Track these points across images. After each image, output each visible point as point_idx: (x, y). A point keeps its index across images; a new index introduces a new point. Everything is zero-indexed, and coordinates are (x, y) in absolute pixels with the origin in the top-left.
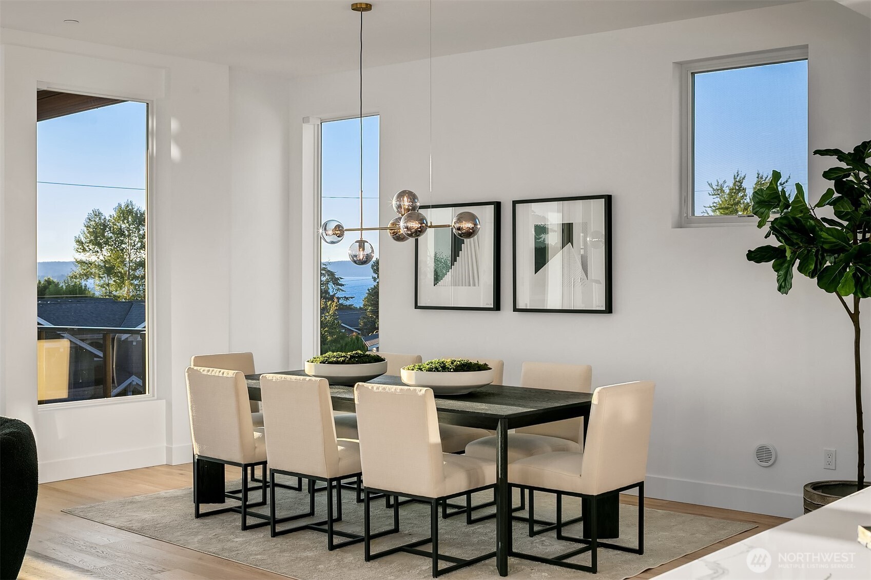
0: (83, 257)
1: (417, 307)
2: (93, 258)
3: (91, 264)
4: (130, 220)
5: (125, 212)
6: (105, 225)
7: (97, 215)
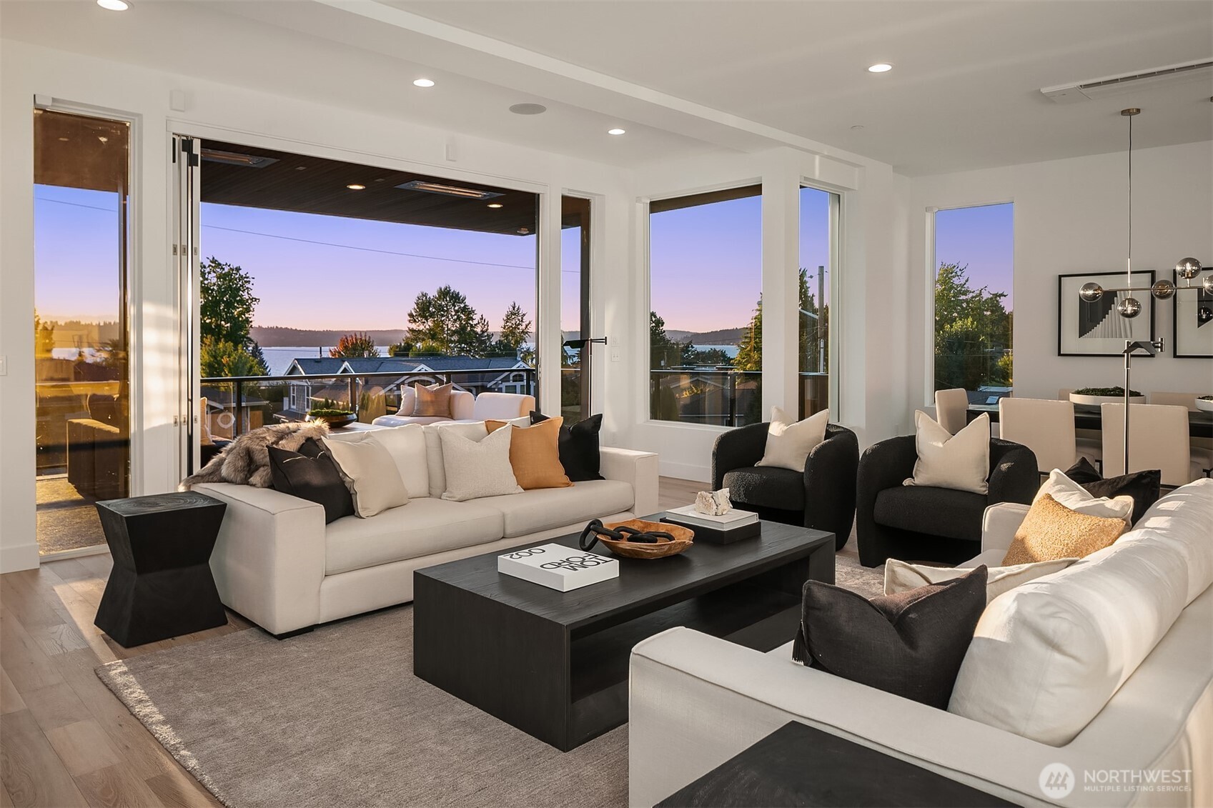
0: (414, 326)
1: (1060, 354)
2: (421, 327)
3: (419, 331)
4: (448, 299)
5: (445, 293)
6: (430, 303)
7: (425, 295)
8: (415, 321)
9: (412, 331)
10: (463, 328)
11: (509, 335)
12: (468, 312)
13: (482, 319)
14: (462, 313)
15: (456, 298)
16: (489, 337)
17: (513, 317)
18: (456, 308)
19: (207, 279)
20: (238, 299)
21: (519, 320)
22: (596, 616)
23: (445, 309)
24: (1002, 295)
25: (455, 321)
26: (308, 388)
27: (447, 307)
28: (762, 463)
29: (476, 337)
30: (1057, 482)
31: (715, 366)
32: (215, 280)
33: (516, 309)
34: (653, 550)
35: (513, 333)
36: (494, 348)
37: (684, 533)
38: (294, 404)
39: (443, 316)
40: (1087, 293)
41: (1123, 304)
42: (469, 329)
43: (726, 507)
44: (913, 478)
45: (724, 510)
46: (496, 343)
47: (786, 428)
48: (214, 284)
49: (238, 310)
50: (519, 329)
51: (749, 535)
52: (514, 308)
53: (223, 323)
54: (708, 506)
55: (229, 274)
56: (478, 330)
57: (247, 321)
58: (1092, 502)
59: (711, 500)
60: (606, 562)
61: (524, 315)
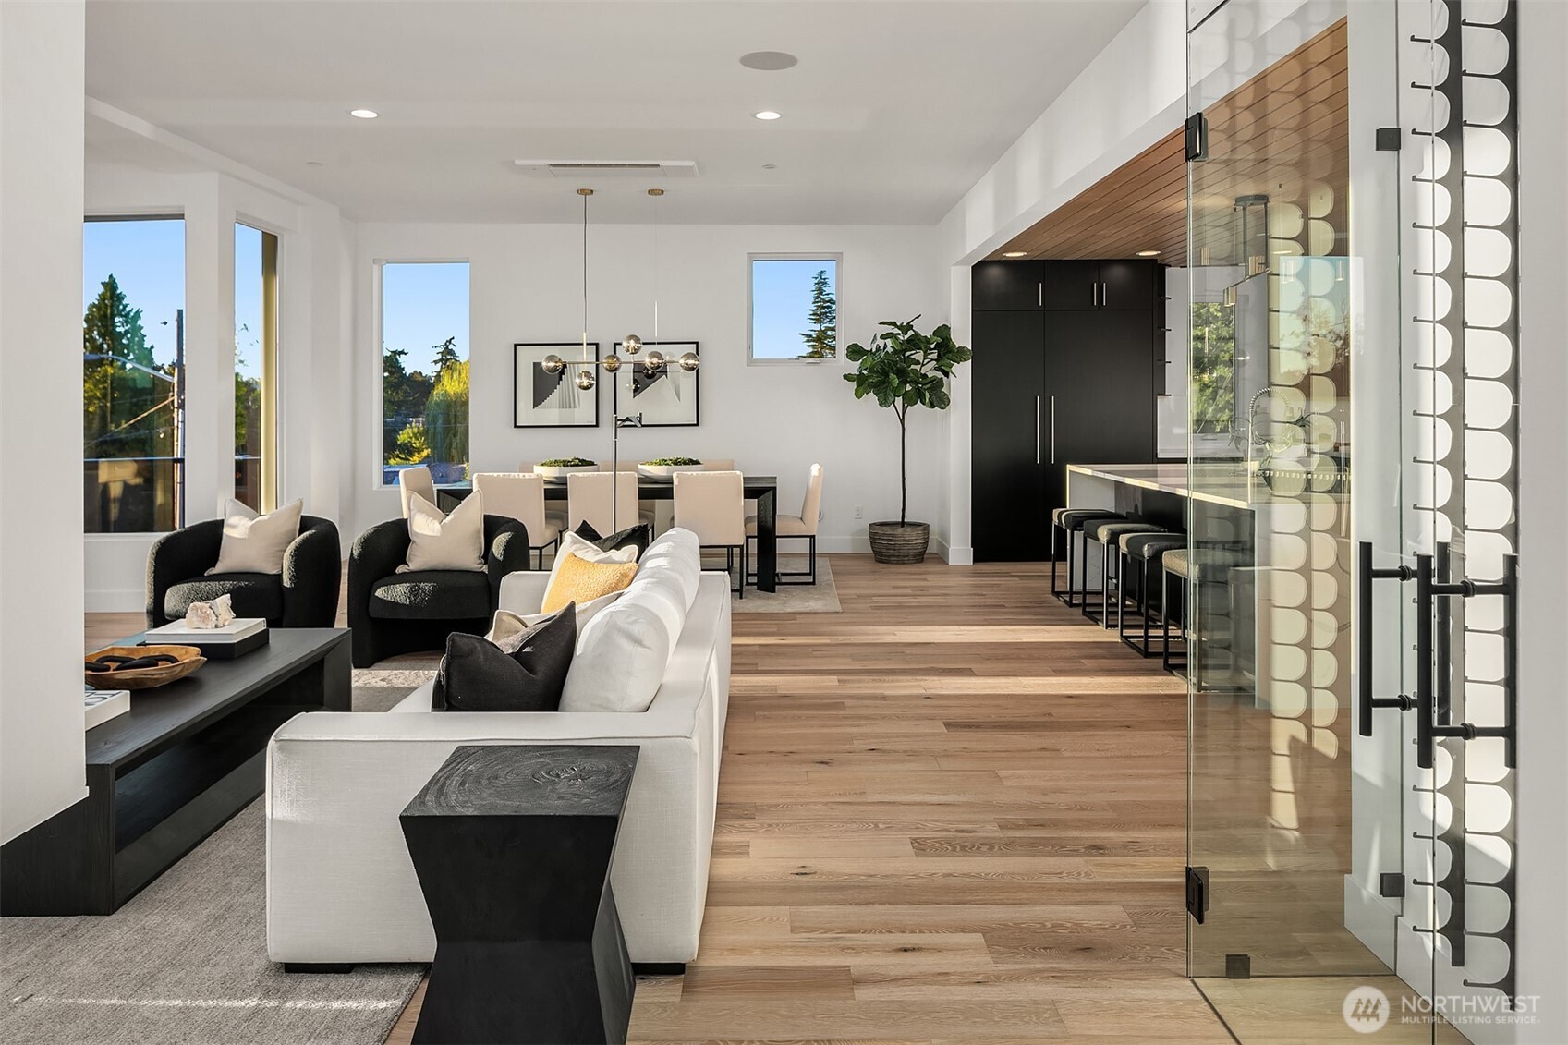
1: (516, 426)
22: (140, 748)
24: (402, 352)
28: (220, 568)
30: (574, 542)
34: (162, 674)
37: (186, 653)
40: (549, 364)
41: (580, 376)
43: (227, 617)
44: (407, 564)
45: (225, 621)
47: (251, 523)
51: (257, 644)
54: (205, 618)
58: (605, 555)
59: (209, 611)
60: (113, 695)
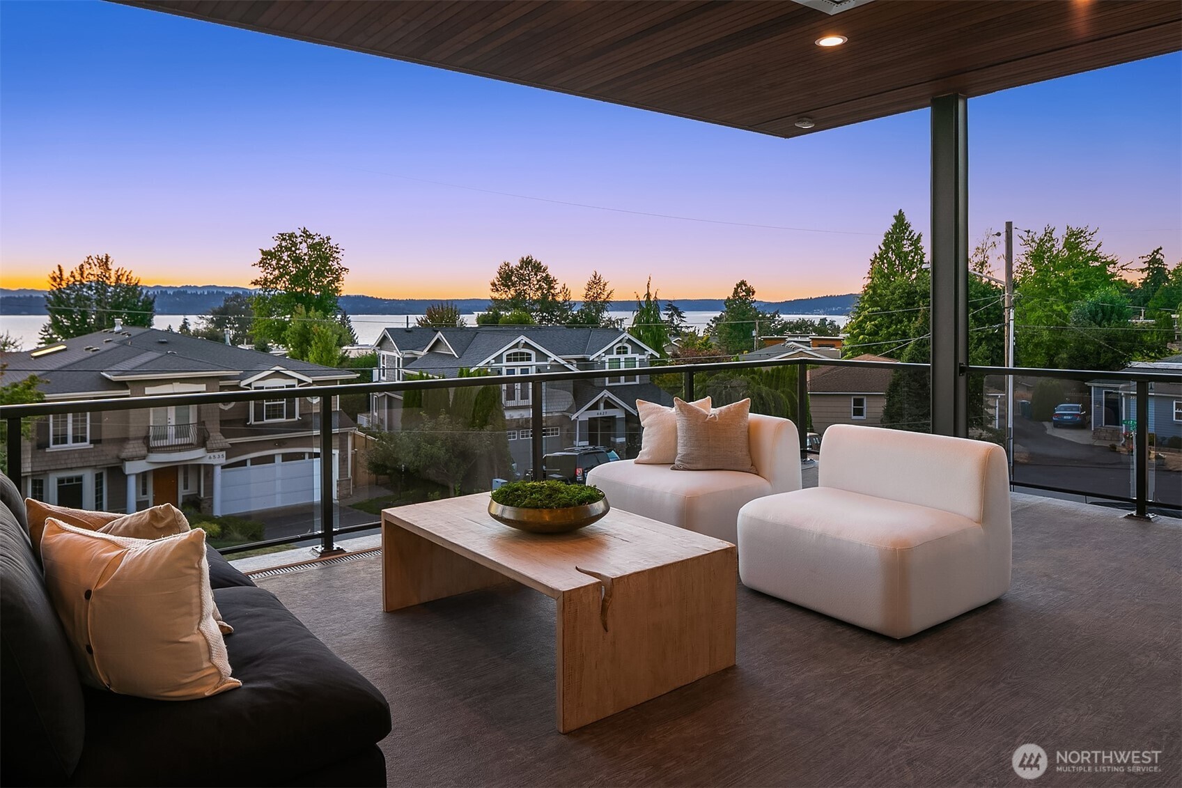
0: (496, 295)
2: (504, 296)
3: (502, 301)
4: (530, 269)
5: (526, 263)
6: (512, 272)
7: (507, 265)
8: (497, 290)
9: (494, 300)
10: (545, 296)
11: (590, 304)
12: (549, 281)
13: (564, 288)
14: (543, 282)
15: (538, 268)
16: (571, 306)
17: (595, 286)
18: (538, 278)
19: (299, 249)
20: (328, 268)
21: (600, 289)
23: (527, 278)
25: (537, 290)
26: (399, 359)
27: (529, 276)
29: (558, 306)
31: (808, 336)
32: (305, 251)
33: (597, 278)
35: (593, 302)
36: (576, 317)
38: (384, 375)
39: (525, 285)
42: (550, 298)
46: (578, 312)
48: (305, 254)
49: (328, 279)
50: (600, 298)
52: (595, 277)
53: (313, 291)
55: (319, 244)
56: (560, 299)
57: (337, 290)
61: (605, 284)
